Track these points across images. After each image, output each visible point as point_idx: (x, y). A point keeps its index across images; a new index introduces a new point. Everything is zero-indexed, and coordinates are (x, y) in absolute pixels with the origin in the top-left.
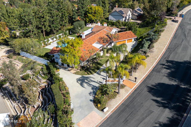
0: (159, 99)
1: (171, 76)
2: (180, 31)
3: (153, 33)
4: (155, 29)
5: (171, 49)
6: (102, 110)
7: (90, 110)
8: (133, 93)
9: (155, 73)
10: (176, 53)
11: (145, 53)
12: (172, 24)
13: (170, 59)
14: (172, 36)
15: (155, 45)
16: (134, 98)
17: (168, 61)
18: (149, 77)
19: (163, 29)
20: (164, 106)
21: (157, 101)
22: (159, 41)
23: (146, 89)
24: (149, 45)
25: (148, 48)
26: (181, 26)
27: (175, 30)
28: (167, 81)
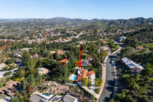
0: (108, 90)
1: (109, 84)
2: (107, 71)
3: (100, 71)
4: (99, 70)
5: (107, 77)
6: (99, 94)
7: (97, 95)
8: (103, 90)
9: (106, 84)
10: (108, 78)
11: (101, 79)
12: (104, 67)
13: (108, 80)
14: (105, 72)
15: (102, 76)
16: (104, 90)
17: (107, 81)
18: (105, 85)
19: (102, 70)
20: (110, 91)
21: (108, 91)
22: (103, 74)
23: (105, 88)
24: (101, 76)
25: (101, 77)
26: (107, 68)
27: (105, 70)
28: (108, 86)
